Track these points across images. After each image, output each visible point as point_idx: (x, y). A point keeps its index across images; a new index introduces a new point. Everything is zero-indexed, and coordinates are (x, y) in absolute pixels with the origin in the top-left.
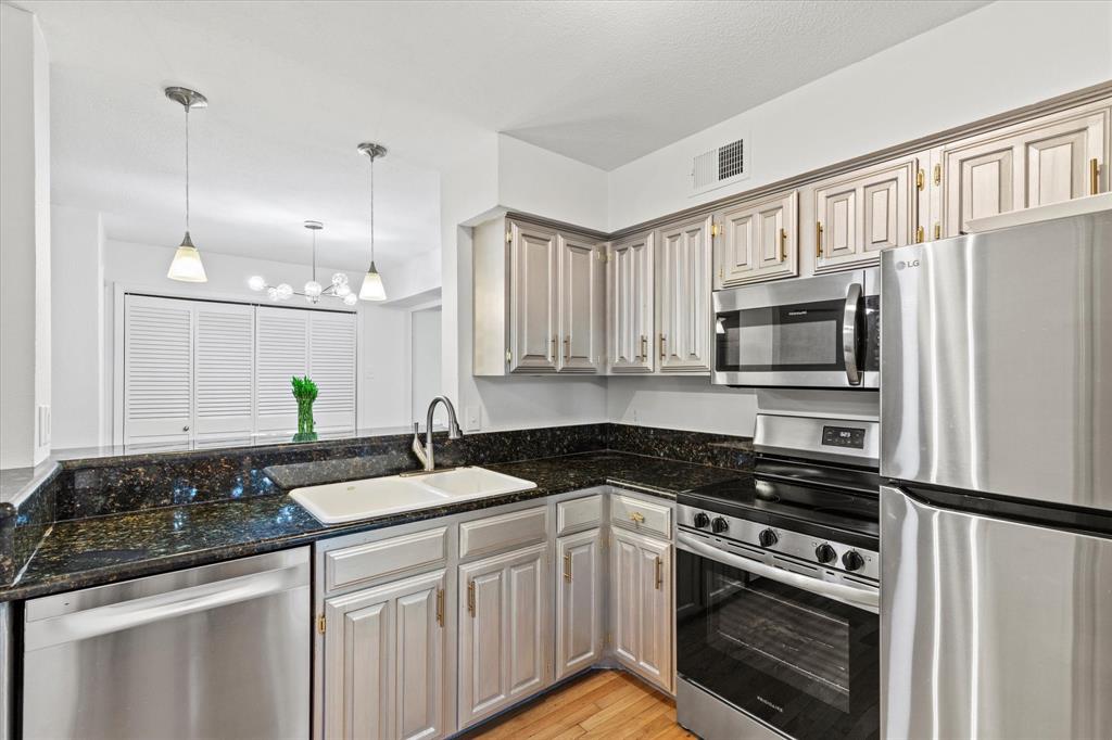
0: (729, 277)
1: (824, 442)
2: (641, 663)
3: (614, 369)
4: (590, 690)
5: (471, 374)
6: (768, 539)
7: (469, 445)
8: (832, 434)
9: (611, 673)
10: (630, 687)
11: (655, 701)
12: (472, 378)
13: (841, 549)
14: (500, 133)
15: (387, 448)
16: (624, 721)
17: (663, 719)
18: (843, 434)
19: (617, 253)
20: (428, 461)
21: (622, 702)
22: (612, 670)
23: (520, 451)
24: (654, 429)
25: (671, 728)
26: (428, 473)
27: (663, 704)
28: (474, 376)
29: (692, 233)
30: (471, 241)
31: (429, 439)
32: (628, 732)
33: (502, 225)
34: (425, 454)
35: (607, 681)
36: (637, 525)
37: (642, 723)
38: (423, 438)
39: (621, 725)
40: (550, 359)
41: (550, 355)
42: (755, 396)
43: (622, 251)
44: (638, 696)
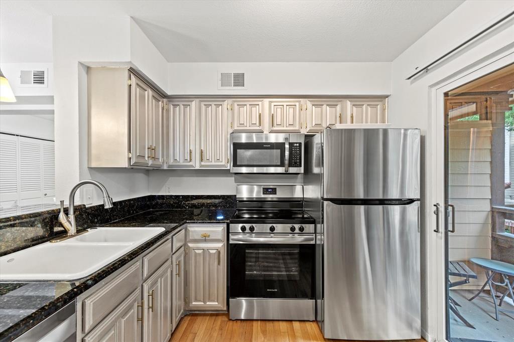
0: (236, 128)
1: (264, 194)
2: (208, 303)
3: (169, 166)
4: (184, 329)
5: (87, 167)
6: (272, 229)
7: (89, 214)
8: (266, 191)
9: (186, 317)
10: (199, 319)
11: (214, 317)
12: (87, 169)
13: (297, 226)
14: (131, 17)
15: (34, 222)
16: (210, 331)
17: (222, 322)
18: (269, 190)
19: (172, 106)
20: (72, 228)
21: (202, 327)
22: (185, 316)
23: (115, 215)
24: (182, 196)
25: (228, 323)
26: (72, 236)
27: (218, 317)
28: (88, 167)
29: (218, 106)
30: (86, 75)
31: (71, 211)
32: (215, 334)
33: (126, 73)
34: (70, 223)
35: (187, 322)
36: (205, 239)
37: (217, 328)
38: (66, 211)
39: (210, 333)
40: (146, 159)
41: (146, 156)
42: (233, 178)
43: (175, 106)
44: (206, 319)
